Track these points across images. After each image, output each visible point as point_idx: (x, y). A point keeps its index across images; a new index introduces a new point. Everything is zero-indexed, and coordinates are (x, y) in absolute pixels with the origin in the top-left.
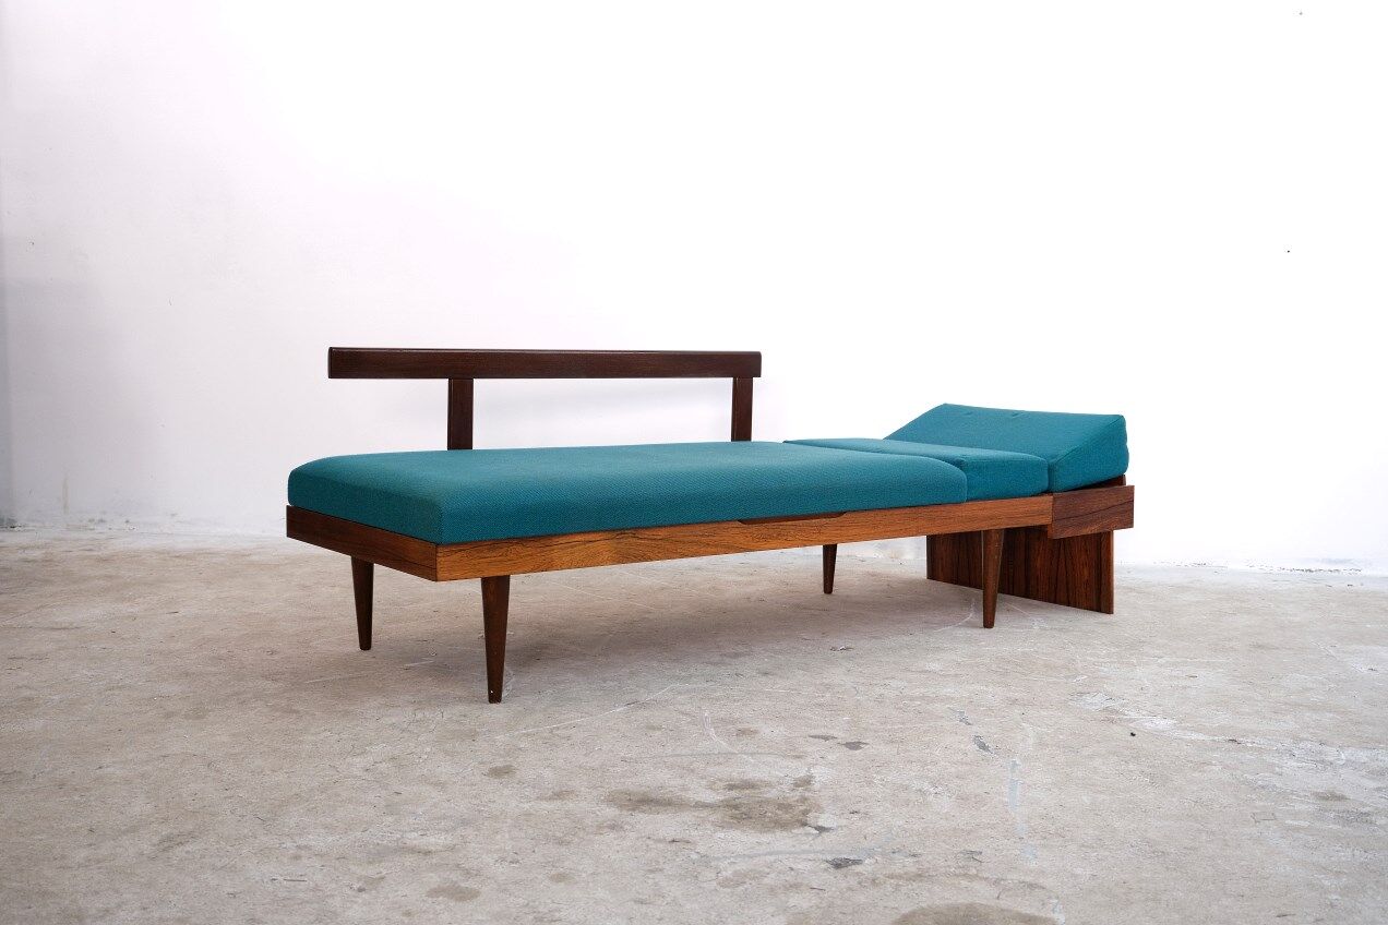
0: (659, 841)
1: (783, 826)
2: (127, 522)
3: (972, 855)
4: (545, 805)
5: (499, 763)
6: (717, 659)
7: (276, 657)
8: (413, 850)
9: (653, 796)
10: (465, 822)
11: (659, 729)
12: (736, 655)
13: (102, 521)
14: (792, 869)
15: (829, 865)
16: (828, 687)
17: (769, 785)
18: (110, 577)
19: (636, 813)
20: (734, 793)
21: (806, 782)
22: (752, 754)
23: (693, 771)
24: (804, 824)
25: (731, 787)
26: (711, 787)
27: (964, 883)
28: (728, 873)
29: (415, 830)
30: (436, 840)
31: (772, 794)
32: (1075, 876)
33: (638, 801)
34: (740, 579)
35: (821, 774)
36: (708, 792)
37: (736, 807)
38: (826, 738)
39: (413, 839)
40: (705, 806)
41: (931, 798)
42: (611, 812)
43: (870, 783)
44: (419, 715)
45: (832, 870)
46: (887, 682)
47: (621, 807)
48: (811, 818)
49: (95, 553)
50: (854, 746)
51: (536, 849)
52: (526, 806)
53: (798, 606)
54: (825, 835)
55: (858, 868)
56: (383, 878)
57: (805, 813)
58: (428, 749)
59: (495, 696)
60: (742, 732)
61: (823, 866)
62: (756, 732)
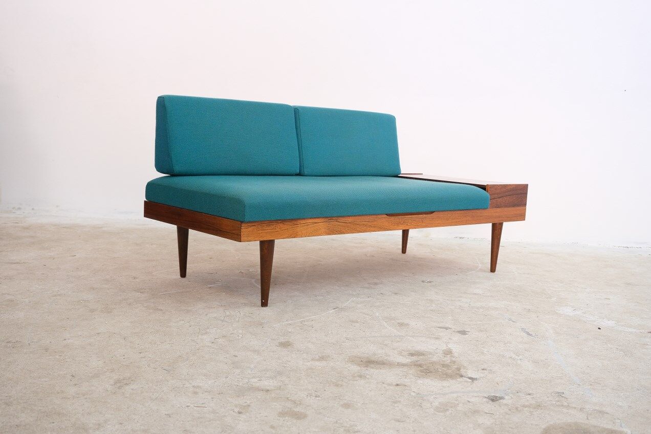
0: (389, 385)
1: (451, 377)
2: (33, 209)
3: (560, 394)
4: (317, 363)
5: (282, 340)
6: (367, 285)
7: (137, 280)
8: (259, 389)
9: (373, 359)
10: (280, 373)
11: (357, 322)
12: (376, 284)
13: (19, 209)
14: (469, 402)
15: (487, 400)
16: (431, 301)
17: (430, 353)
18: (33, 237)
19: (369, 369)
20: (414, 358)
21: (448, 352)
22: (413, 337)
23: (386, 345)
24: (462, 376)
25: (412, 355)
26: (400, 353)
27: (565, 410)
28: (436, 404)
29: (254, 377)
30: (268, 384)
31: (435, 359)
32: (620, 407)
33: (366, 362)
34: (357, 245)
35: (456, 349)
36: (401, 357)
37: (420, 366)
38: (447, 328)
39: (255, 382)
40: (404, 365)
41: (519, 362)
42: (355, 368)
43: (483, 353)
44: (228, 313)
45: (491, 402)
46: (460, 299)
47: (359, 365)
48: (463, 371)
49: (21, 225)
50: (463, 333)
51: (325, 389)
52: (308, 364)
53: (392, 259)
54: (475, 382)
55: (504, 401)
56: (249, 406)
57: (459, 369)
58: (240, 331)
59: (264, 303)
60: (401, 325)
61: (485, 400)
62: (407, 324)
